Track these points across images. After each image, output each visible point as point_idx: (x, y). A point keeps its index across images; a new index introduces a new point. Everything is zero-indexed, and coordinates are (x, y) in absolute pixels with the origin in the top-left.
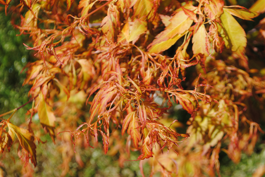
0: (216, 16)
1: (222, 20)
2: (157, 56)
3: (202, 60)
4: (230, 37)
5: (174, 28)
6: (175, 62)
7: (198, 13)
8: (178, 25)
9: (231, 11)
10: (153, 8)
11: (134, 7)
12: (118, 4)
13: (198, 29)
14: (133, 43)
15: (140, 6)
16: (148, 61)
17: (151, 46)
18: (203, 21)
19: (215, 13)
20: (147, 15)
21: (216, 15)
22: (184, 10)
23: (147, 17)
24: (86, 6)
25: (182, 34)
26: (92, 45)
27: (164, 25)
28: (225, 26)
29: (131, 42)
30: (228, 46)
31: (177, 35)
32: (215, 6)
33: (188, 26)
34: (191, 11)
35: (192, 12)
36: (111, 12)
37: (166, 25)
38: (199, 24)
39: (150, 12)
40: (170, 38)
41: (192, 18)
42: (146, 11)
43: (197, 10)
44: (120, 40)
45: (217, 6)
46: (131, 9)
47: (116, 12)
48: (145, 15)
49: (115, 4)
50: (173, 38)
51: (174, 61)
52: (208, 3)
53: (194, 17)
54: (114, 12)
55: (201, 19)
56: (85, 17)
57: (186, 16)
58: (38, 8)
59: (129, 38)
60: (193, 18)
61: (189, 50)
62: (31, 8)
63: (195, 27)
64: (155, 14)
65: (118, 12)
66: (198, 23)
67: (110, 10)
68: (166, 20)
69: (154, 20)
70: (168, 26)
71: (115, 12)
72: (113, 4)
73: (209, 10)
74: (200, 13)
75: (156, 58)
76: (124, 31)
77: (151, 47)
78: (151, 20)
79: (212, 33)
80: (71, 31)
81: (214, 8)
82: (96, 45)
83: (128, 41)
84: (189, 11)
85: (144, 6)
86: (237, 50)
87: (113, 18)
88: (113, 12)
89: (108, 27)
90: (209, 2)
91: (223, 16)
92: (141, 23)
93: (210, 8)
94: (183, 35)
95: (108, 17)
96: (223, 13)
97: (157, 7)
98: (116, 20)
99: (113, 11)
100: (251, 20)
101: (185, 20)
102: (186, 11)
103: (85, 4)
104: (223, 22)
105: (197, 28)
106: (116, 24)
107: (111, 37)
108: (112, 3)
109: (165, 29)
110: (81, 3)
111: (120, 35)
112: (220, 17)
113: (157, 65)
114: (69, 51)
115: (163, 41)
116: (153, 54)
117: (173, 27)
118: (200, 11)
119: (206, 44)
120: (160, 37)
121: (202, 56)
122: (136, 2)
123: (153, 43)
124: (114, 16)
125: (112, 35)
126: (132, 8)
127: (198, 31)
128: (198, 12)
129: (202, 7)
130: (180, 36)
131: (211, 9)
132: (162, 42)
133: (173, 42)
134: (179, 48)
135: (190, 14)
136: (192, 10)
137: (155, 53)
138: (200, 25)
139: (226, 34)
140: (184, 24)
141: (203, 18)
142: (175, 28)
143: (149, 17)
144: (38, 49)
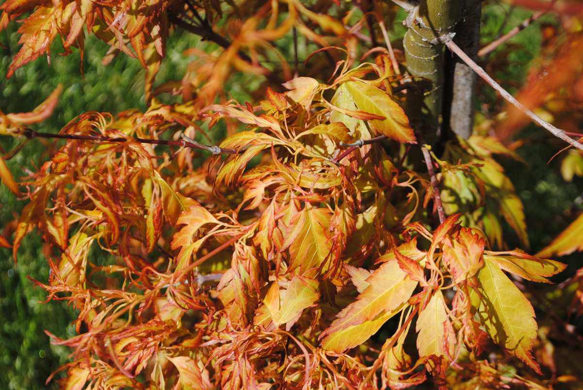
0: (468, 273)
1: (482, 281)
2: (341, 357)
3: (437, 370)
4: (501, 319)
5: (376, 297)
6: (375, 378)
7: (429, 267)
8: (386, 291)
9: (502, 262)
10: (331, 251)
11: (290, 249)
12: (256, 243)
13: (428, 302)
14: (288, 329)
15: (304, 248)
16: (318, 369)
17: (326, 335)
18: (439, 283)
19: (465, 267)
20: (318, 266)
21: (467, 270)
22: (398, 259)
23: (320, 270)
24: (188, 244)
25: (393, 312)
26: (201, 326)
27: (355, 288)
28: (489, 294)
29: (283, 327)
30: (495, 337)
31: (384, 312)
32: (466, 251)
33: (406, 294)
34: (412, 261)
35: (417, 263)
36: (239, 261)
37: (360, 290)
38: (430, 290)
39: (326, 259)
40: (367, 319)
41: (415, 277)
42: (316, 256)
43: (425, 259)
44: (259, 321)
45: (470, 251)
46: (284, 254)
47: (251, 260)
48: (314, 267)
49: (249, 242)
50: (373, 320)
51: (373, 374)
52: (450, 245)
53: (419, 275)
54: (246, 259)
55: (434, 280)
56: (181, 273)
57: (402, 273)
58: (89, 242)
59: (280, 317)
60: (418, 277)
61: (410, 346)
62: (67, 251)
63: (423, 297)
64: (337, 264)
65: (254, 260)
66: (428, 287)
67: (238, 257)
68: (359, 277)
69: (336, 277)
70: (365, 291)
71: (248, 261)
72: (244, 243)
73: (453, 260)
74: (433, 267)
75: (337, 362)
76: (269, 301)
77: (326, 338)
78: (329, 276)
79: (459, 312)
80: (150, 302)
81: (463, 256)
82: (210, 328)
83: (277, 324)
84: (408, 261)
85: (314, 247)
86: (517, 346)
87: (244, 274)
88: (244, 261)
89: (232, 292)
90: (452, 243)
91: (483, 272)
92: (305, 284)
93: (453, 254)
94: (396, 313)
95: (233, 270)
96: (484, 266)
97: (339, 249)
98: (250, 278)
99: (245, 257)
100: (545, 281)
101: (400, 280)
102: (403, 261)
103: (184, 241)
104: (484, 285)
105: (426, 299)
106: (251, 287)
107: (241, 314)
108: (242, 240)
109: (358, 298)
110: (177, 239)
111: (261, 309)
112: (476, 276)
113: (337, 379)
114: (150, 339)
115: (353, 324)
116: (330, 353)
117: (374, 295)
118: (432, 262)
119: (444, 336)
120: (347, 315)
121: (437, 360)
122: (295, 240)
123: (331, 329)
124: (246, 268)
125: (242, 309)
126: (287, 250)
127: (429, 305)
128: (429, 263)
129: (438, 251)
130: (389, 315)
131: (456, 258)
132: (351, 327)
133: (375, 327)
134: (389, 341)
135: (412, 267)
136: (415, 259)
137: (336, 352)
138: (433, 292)
139: (492, 312)
140: (397, 289)
141: (439, 277)
142: (379, 296)
143: (324, 270)
144: (77, 344)
